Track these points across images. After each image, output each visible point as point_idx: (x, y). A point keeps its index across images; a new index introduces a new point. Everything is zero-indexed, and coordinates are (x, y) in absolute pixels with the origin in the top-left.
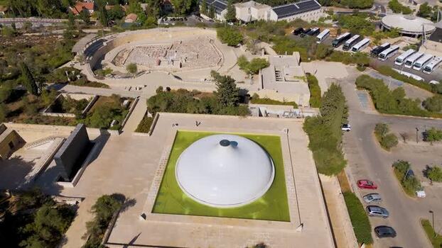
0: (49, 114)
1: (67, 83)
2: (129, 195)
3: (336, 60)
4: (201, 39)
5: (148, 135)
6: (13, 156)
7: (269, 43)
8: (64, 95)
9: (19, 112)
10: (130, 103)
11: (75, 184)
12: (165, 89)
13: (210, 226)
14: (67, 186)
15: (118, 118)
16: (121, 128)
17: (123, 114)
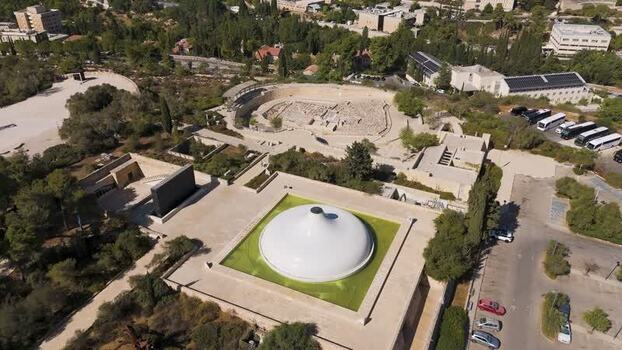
0: (173, 153)
1: (206, 127)
2: (207, 244)
3: (545, 153)
4: (374, 103)
5: (255, 191)
6: (128, 187)
7: (461, 119)
8: (196, 138)
9: (148, 146)
10: (255, 157)
11: (164, 221)
12: (297, 149)
13: (269, 291)
14: (157, 220)
15: (234, 169)
16: (233, 179)
17: (242, 166)
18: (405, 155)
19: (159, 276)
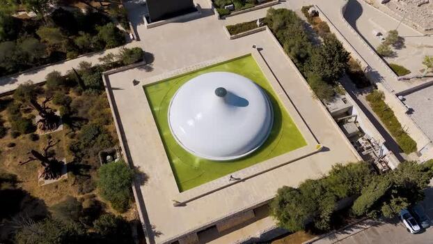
2: (155, 64)
5: (228, 37)
12: (310, 11)
14: (145, 24)
15: (238, 5)
16: (229, 14)
17: (247, 5)
18: (423, 71)
19: (102, 71)
